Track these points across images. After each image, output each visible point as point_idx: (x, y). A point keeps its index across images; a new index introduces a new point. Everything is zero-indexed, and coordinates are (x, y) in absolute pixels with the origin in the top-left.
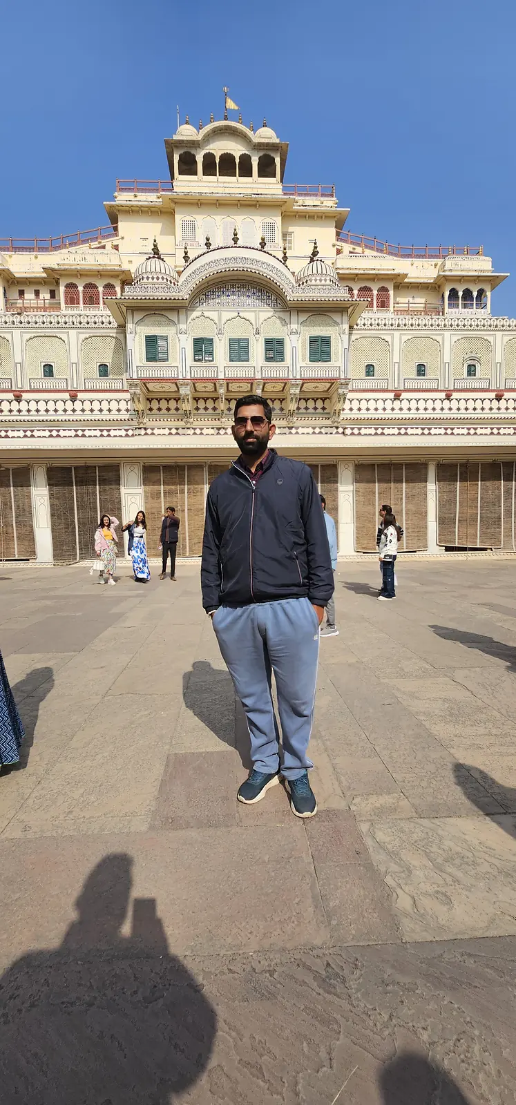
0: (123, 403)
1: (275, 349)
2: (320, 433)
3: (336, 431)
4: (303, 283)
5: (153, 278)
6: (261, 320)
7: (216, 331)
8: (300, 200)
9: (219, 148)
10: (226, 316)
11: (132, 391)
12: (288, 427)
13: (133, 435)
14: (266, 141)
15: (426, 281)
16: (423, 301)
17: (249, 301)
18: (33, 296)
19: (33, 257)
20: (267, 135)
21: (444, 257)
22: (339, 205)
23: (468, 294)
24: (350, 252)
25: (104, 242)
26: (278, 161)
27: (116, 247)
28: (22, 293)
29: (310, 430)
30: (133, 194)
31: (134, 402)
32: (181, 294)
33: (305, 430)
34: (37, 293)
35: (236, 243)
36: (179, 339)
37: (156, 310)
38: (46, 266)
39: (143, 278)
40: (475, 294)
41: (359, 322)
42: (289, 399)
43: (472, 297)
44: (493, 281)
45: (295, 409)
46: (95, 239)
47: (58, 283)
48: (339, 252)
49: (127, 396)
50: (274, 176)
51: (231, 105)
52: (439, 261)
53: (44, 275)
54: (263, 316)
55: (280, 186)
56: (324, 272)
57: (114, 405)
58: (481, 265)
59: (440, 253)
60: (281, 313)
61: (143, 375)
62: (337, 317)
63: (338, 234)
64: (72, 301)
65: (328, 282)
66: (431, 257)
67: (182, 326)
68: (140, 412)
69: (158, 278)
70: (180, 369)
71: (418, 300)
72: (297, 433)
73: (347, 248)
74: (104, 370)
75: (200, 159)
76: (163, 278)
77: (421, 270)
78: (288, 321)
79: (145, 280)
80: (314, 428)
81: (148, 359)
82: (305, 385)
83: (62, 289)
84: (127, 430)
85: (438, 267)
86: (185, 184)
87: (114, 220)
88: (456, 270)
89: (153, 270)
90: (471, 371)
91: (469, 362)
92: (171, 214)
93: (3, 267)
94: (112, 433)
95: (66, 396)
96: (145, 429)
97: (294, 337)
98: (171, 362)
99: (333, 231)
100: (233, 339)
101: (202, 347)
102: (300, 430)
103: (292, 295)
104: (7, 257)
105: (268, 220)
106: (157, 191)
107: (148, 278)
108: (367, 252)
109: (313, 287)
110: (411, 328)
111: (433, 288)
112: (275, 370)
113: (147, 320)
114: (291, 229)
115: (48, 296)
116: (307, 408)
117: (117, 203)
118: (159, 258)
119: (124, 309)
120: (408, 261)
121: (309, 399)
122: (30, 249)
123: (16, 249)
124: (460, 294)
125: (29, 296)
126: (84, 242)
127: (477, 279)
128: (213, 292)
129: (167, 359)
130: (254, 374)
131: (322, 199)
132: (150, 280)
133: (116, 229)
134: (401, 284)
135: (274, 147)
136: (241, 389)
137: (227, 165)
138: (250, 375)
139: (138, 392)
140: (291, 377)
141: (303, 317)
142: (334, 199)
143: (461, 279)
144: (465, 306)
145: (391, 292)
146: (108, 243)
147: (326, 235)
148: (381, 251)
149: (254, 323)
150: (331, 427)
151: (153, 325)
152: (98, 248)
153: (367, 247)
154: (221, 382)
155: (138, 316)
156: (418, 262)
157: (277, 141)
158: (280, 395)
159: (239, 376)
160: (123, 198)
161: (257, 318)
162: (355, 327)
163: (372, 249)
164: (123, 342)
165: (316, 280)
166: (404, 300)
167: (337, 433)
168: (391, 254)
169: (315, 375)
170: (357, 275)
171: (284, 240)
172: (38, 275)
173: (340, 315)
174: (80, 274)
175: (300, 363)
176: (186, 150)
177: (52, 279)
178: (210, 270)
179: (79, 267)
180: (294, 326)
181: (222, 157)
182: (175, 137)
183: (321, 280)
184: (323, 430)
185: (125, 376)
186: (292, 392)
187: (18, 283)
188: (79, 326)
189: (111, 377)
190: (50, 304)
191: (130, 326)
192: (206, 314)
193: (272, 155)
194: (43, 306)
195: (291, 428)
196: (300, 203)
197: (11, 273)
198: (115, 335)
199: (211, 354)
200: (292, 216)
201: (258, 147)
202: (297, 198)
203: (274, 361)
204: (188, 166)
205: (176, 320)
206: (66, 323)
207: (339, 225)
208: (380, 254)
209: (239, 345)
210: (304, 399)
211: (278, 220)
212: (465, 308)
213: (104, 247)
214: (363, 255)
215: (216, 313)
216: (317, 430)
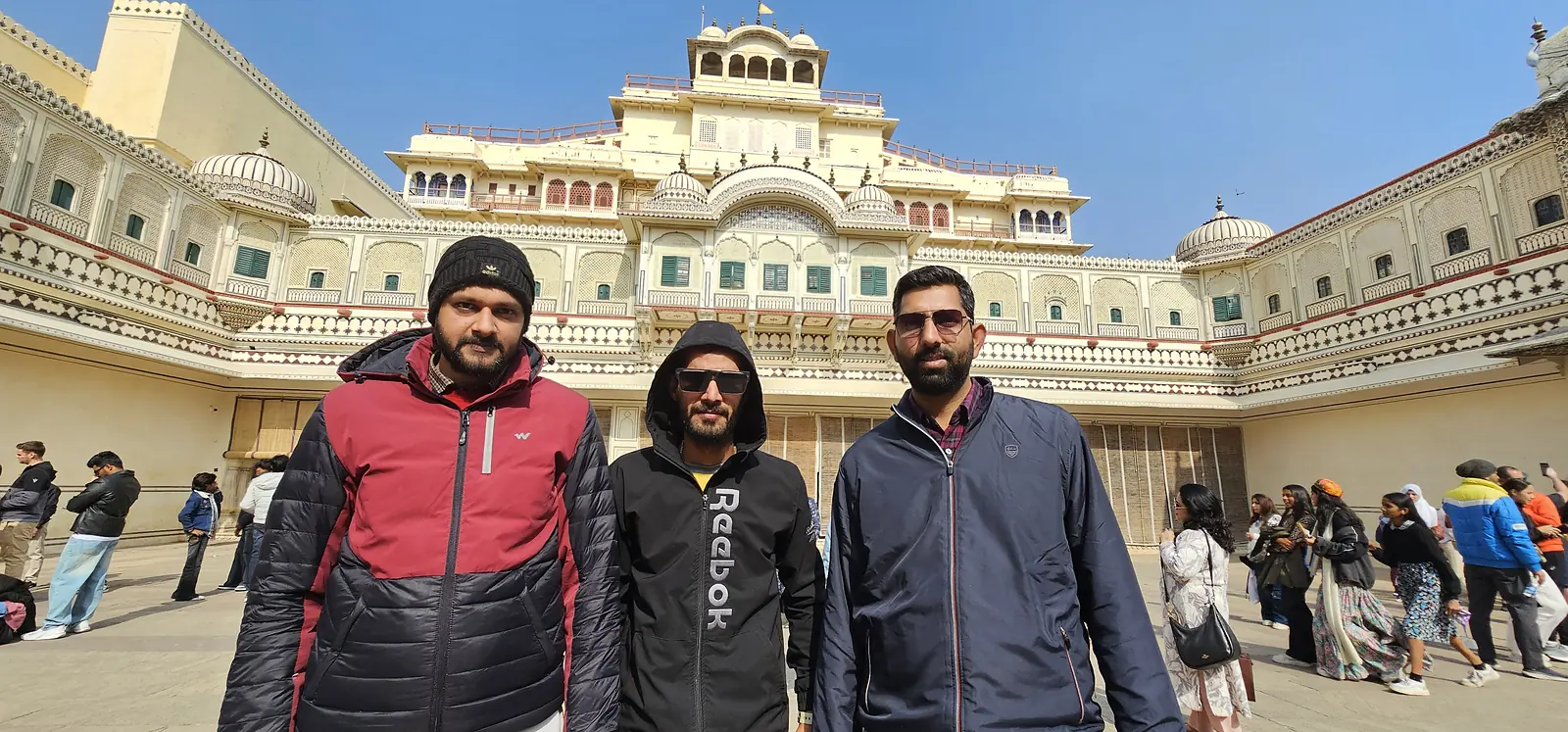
0: (624, 332)
1: (819, 279)
2: (873, 378)
3: (892, 376)
4: (854, 208)
5: (678, 194)
6: (804, 246)
7: (748, 255)
8: (841, 107)
9: (749, 51)
10: (762, 239)
11: (639, 320)
12: (833, 370)
13: (633, 373)
14: (804, 47)
15: (991, 199)
16: (989, 221)
17: (790, 224)
18: (506, 191)
19: (514, 149)
20: (804, 41)
21: (1012, 175)
22: (886, 114)
23: (1042, 217)
24: (900, 164)
25: (603, 137)
26: (816, 67)
27: (618, 144)
28: (493, 187)
29: (861, 375)
30: (644, 90)
31: (640, 332)
32: (709, 213)
33: (854, 375)
34: (512, 188)
35: (775, 161)
36: (704, 263)
37: (679, 229)
38: (527, 160)
39: (666, 194)
40: (1051, 217)
41: (919, 252)
42: (834, 336)
43: (1048, 221)
44: (1073, 204)
45: (842, 348)
46: (593, 133)
47: (540, 178)
48: (886, 163)
49: (631, 324)
50: (811, 81)
51: (764, 9)
52: (1006, 179)
53: (526, 169)
54: (807, 241)
55: (818, 92)
56: (878, 198)
57: (613, 335)
58: (1057, 186)
59: (1006, 170)
60: (829, 239)
61: (656, 300)
62: (894, 247)
63: (885, 144)
64: (555, 199)
65: (883, 209)
66: (995, 174)
67: (709, 248)
68: (646, 345)
69: (684, 195)
70: (702, 296)
71: (982, 220)
72: (843, 378)
73: (896, 159)
74: (604, 291)
75: (726, 60)
76: (689, 195)
77: (988, 187)
78: (835, 248)
79: (669, 196)
80: (865, 373)
81: (664, 283)
82: (855, 321)
83: (545, 185)
84: (626, 366)
85: (1005, 185)
86: (705, 84)
87: (618, 114)
88: (1027, 190)
89: (679, 186)
90: (1056, 313)
91: (1053, 303)
92: (689, 112)
93: (475, 158)
94: (607, 369)
95: (554, 320)
96: (649, 365)
97: (843, 267)
98: (691, 288)
99: (879, 140)
100: (769, 265)
101: (732, 274)
102: (848, 375)
103: (840, 222)
104: (482, 147)
105: (803, 125)
106: (674, 88)
107: (672, 194)
108: (921, 165)
109: (866, 214)
110: (980, 261)
111: (1002, 207)
112: (819, 302)
113: (666, 239)
114: (829, 136)
115: (526, 192)
116: (856, 348)
117: (625, 98)
118: (686, 173)
119: (640, 226)
120: (969, 177)
121: (858, 337)
122: (513, 140)
123: (494, 139)
124: (1034, 216)
125: (502, 190)
126: (579, 136)
127: (1052, 201)
128: (748, 212)
129: (686, 284)
130: (793, 306)
131: (867, 107)
132: (675, 196)
133: (620, 124)
134: (961, 202)
135: (813, 54)
136: (775, 322)
137: (758, 67)
138: (787, 306)
139: (647, 321)
140: (838, 311)
141: (853, 245)
142: (881, 108)
143: (1033, 200)
144: (1041, 230)
145: (951, 210)
146: (609, 139)
147: (870, 146)
148: (937, 165)
149: (795, 250)
150: (887, 372)
151: (674, 244)
152: (595, 143)
153: (919, 159)
154: (752, 313)
155: (656, 234)
156: (980, 178)
157: (816, 48)
158: (824, 332)
159: (774, 307)
160: (632, 93)
161: (799, 242)
162: (915, 257)
163: (924, 161)
164: (632, 260)
165: (869, 206)
166: (966, 219)
167: (894, 379)
168: (948, 168)
169: (866, 310)
170: (909, 189)
171: (822, 147)
172: (517, 169)
173: (897, 244)
174: (569, 170)
175: (850, 296)
176: (710, 50)
177: (534, 175)
178: (746, 189)
179: (570, 163)
180: (843, 254)
181: (752, 60)
182: (700, 38)
183: (874, 206)
184: (876, 376)
185: (630, 300)
186: (840, 328)
187: (490, 175)
188: (581, 239)
189: (612, 299)
190: (527, 201)
191: (644, 245)
192: (738, 236)
193: (809, 61)
194: (518, 202)
195: (835, 371)
196: (841, 110)
197: (485, 165)
198: (623, 252)
199: (742, 281)
200: (828, 122)
201: (794, 52)
202: (837, 105)
203: (818, 292)
204: (712, 65)
205: (702, 242)
206: (564, 236)
207: (887, 135)
208: (936, 169)
209: (776, 272)
210: (853, 337)
211: (814, 126)
212: (1041, 231)
213: (603, 143)
214: (914, 168)
215: (750, 236)
216: (869, 375)
